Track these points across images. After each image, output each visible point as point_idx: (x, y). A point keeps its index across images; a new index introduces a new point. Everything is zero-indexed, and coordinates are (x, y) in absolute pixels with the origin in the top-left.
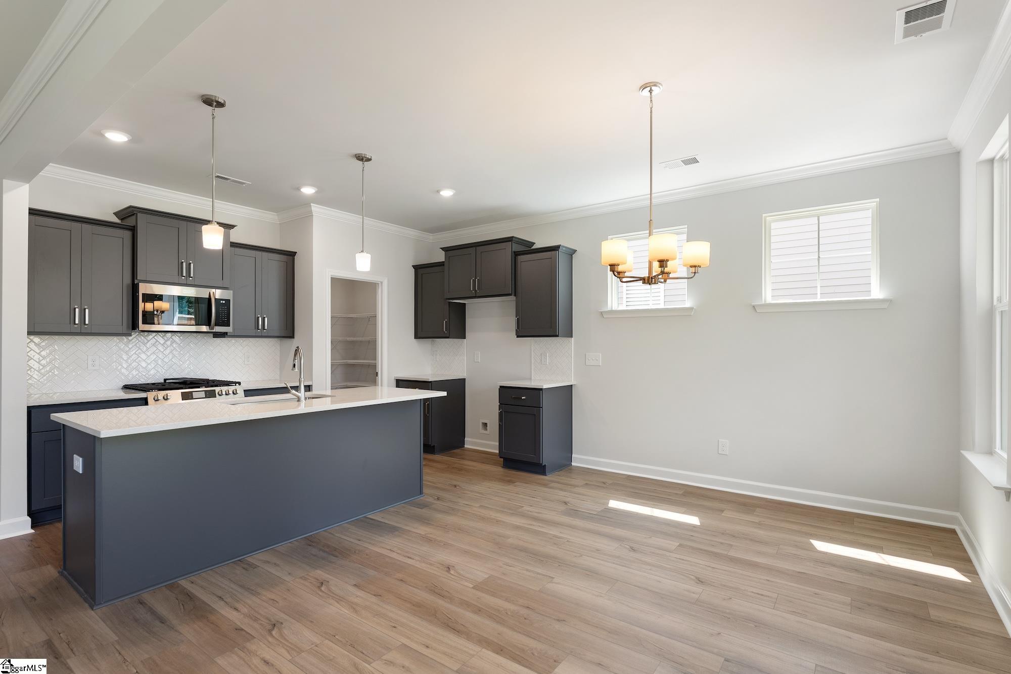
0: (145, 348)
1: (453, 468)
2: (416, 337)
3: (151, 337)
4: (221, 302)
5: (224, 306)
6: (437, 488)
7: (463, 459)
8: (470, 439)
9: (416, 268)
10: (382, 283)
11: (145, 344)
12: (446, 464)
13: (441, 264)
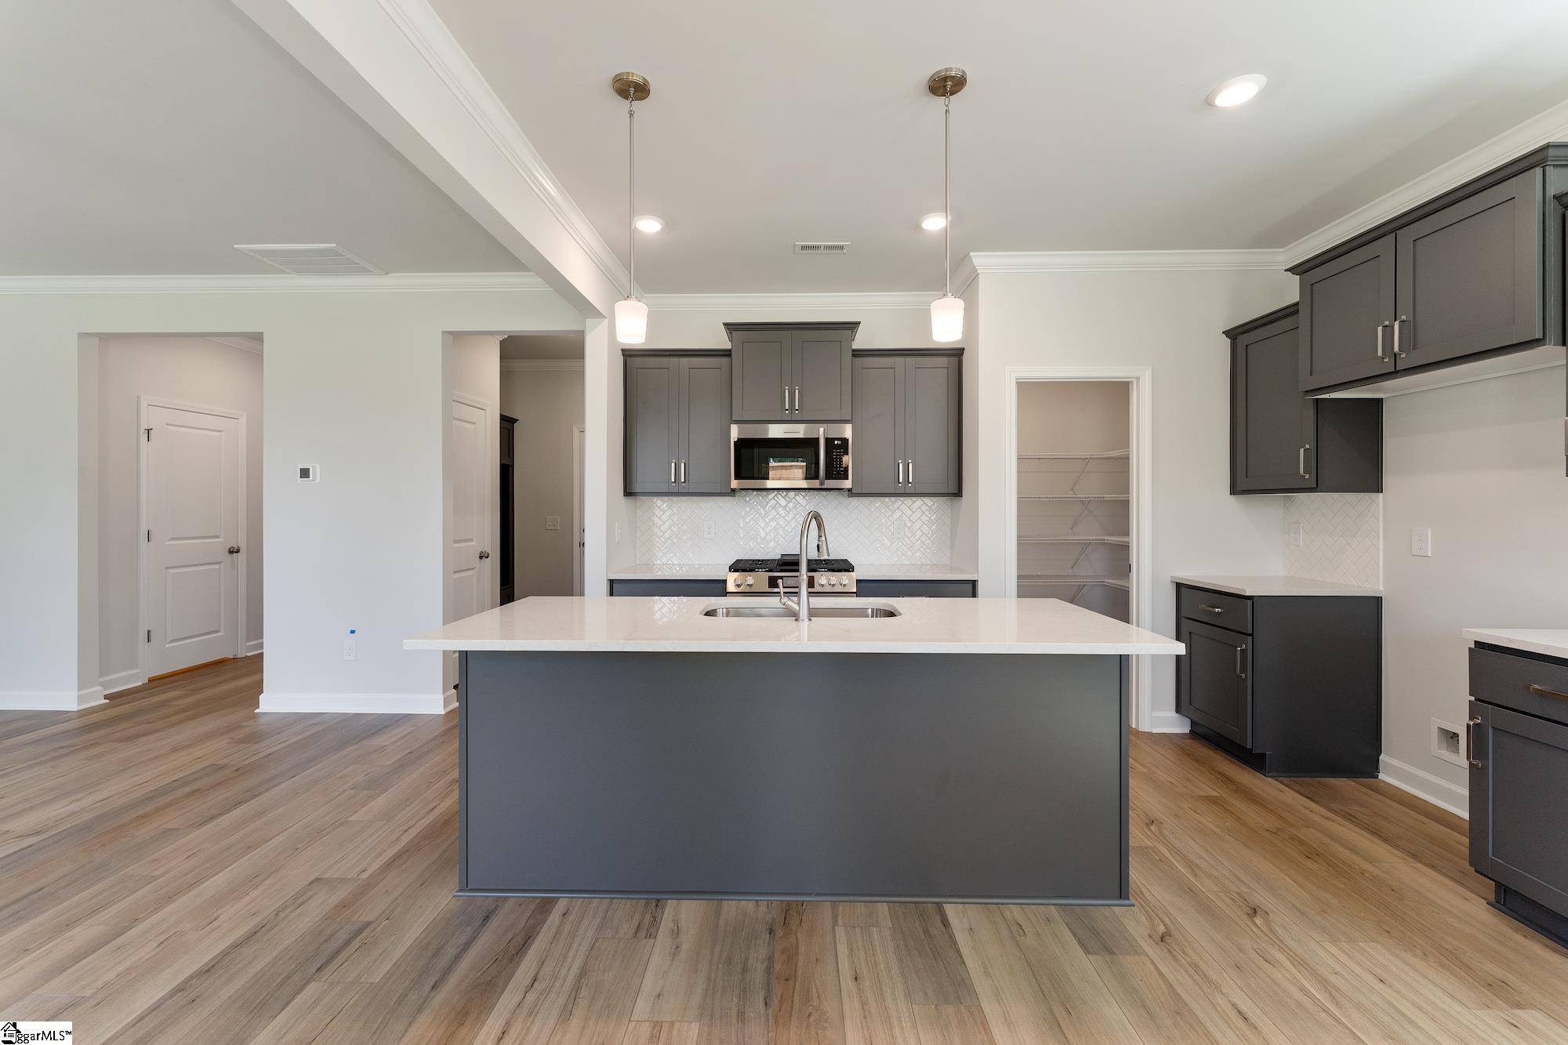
0: (763, 512)
1: (1293, 838)
2: (1235, 490)
3: (773, 495)
4: (836, 442)
5: (837, 447)
6: (1190, 892)
7: (1349, 817)
8: (1395, 762)
9: (1233, 334)
10: (1138, 379)
11: (764, 507)
12: (1280, 817)
13: (1291, 311)
